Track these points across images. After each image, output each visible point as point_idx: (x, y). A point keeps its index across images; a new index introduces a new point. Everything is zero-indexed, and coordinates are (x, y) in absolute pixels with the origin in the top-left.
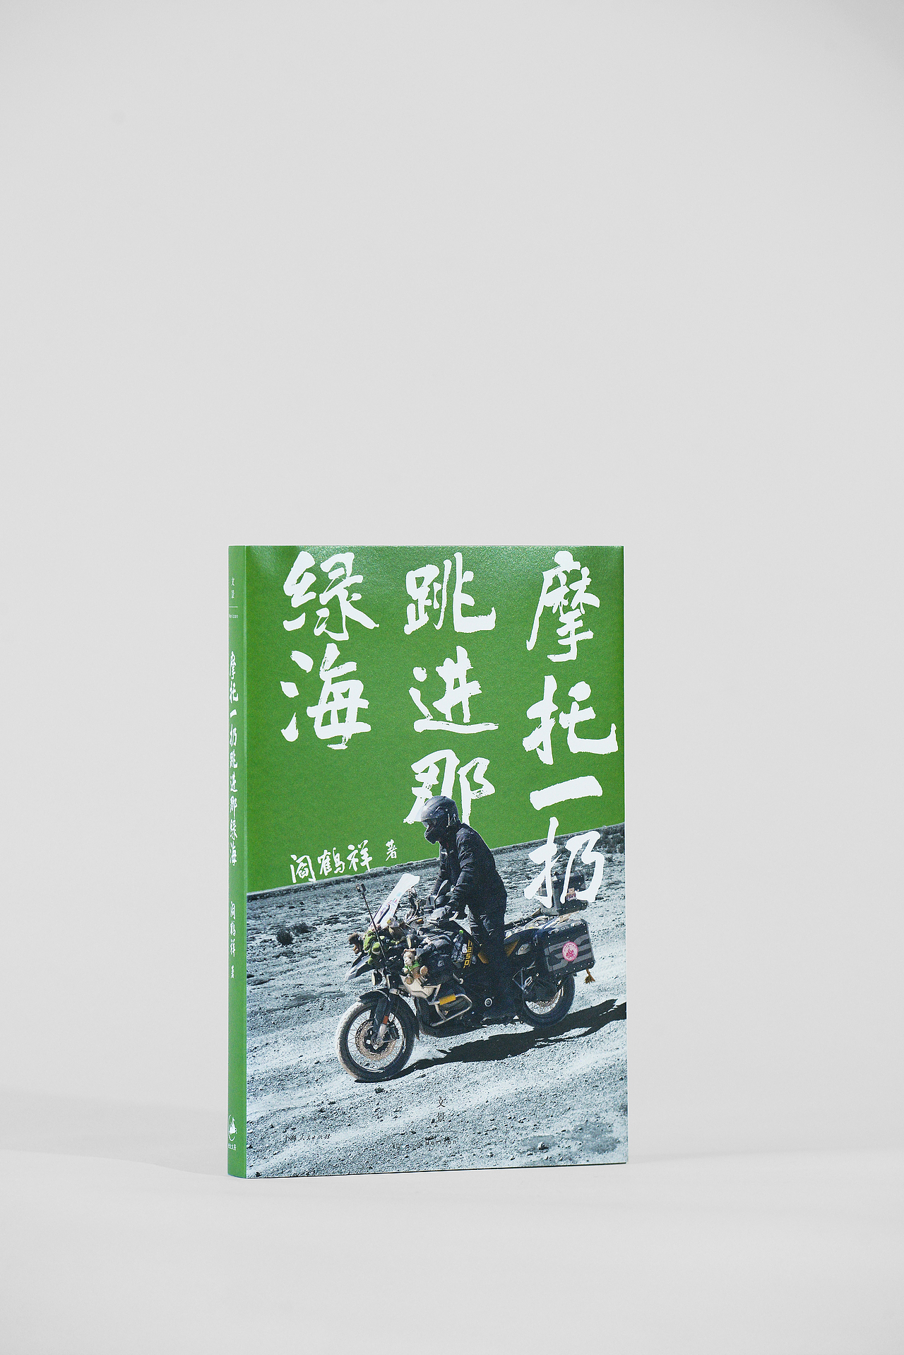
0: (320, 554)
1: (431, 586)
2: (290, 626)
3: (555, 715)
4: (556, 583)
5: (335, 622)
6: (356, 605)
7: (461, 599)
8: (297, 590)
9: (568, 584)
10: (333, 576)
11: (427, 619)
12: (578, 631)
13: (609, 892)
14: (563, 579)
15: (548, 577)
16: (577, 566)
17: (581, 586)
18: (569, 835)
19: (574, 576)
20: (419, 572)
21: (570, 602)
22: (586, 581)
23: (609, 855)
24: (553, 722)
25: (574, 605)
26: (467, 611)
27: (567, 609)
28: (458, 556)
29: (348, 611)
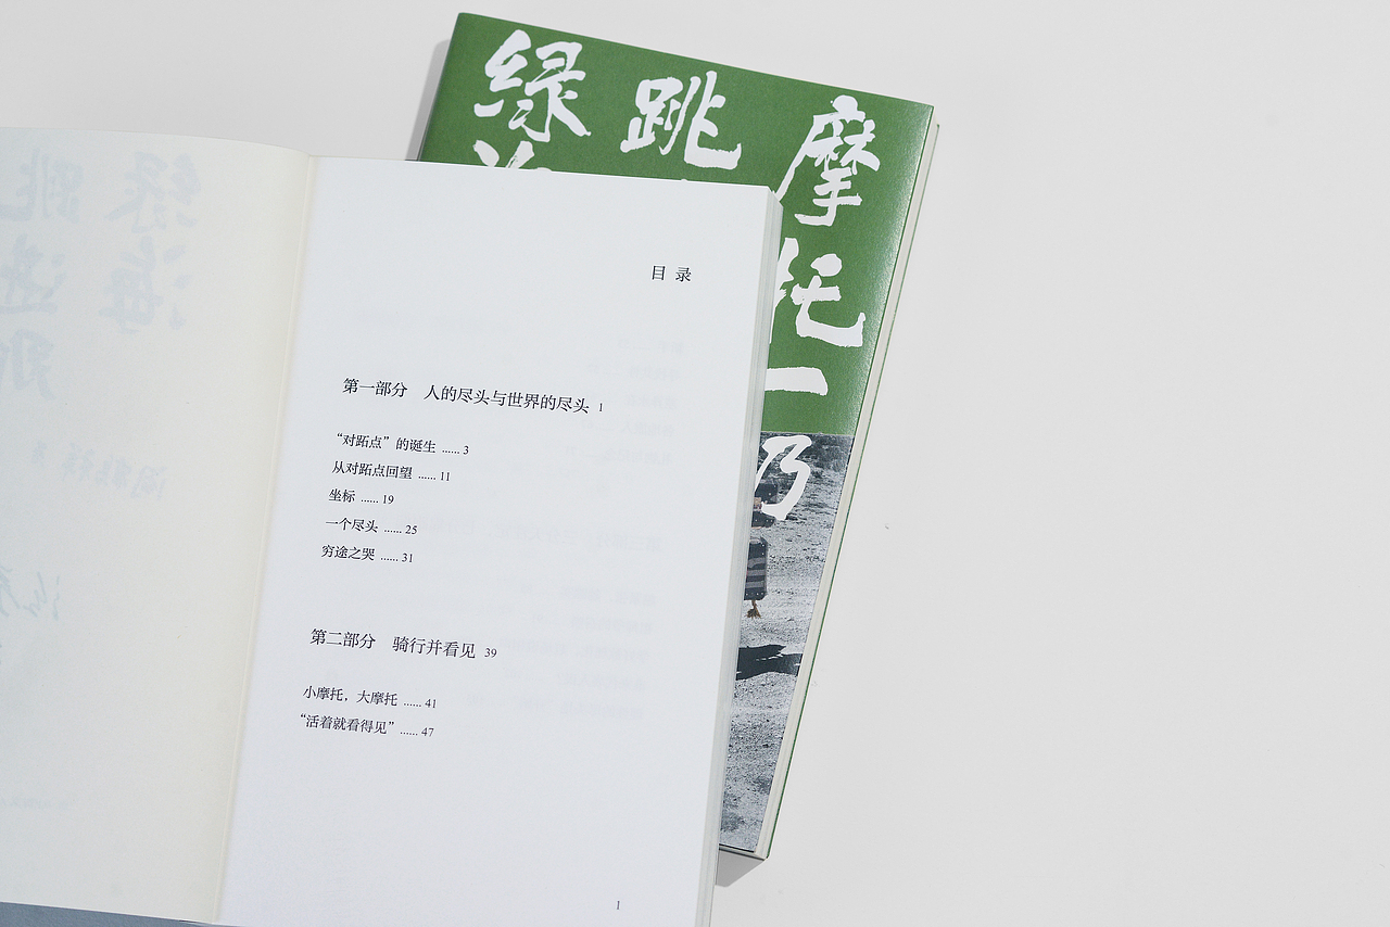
0: (540, 36)
1: (667, 103)
2: (481, 111)
3: (788, 287)
4: (828, 131)
5: (537, 118)
6: (567, 103)
7: (702, 125)
8: (501, 70)
9: (842, 136)
10: (548, 65)
11: (654, 139)
12: (842, 193)
13: (804, 515)
14: (838, 128)
15: (820, 122)
16: (860, 116)
17: (858, 141)
18: (771, 432)
19: (853, 128)
20: (657, 84)
21: (840, 157)
22: (867, 135)
23: (818, 469)
24: (782, 294)
25: (844, 162)
26: (705, 141)
27: (834, 165)
28: (712, 76)
29: (556, 108)
